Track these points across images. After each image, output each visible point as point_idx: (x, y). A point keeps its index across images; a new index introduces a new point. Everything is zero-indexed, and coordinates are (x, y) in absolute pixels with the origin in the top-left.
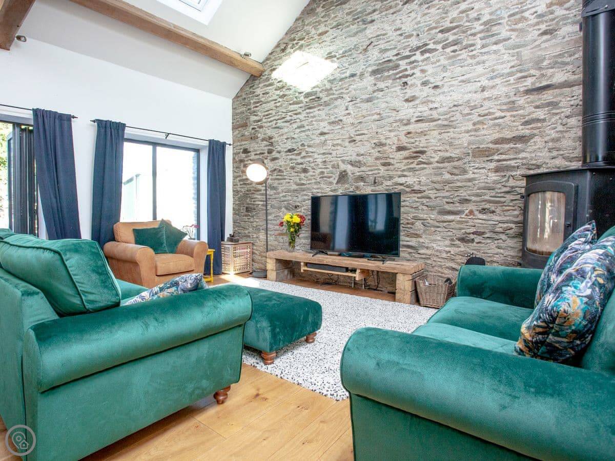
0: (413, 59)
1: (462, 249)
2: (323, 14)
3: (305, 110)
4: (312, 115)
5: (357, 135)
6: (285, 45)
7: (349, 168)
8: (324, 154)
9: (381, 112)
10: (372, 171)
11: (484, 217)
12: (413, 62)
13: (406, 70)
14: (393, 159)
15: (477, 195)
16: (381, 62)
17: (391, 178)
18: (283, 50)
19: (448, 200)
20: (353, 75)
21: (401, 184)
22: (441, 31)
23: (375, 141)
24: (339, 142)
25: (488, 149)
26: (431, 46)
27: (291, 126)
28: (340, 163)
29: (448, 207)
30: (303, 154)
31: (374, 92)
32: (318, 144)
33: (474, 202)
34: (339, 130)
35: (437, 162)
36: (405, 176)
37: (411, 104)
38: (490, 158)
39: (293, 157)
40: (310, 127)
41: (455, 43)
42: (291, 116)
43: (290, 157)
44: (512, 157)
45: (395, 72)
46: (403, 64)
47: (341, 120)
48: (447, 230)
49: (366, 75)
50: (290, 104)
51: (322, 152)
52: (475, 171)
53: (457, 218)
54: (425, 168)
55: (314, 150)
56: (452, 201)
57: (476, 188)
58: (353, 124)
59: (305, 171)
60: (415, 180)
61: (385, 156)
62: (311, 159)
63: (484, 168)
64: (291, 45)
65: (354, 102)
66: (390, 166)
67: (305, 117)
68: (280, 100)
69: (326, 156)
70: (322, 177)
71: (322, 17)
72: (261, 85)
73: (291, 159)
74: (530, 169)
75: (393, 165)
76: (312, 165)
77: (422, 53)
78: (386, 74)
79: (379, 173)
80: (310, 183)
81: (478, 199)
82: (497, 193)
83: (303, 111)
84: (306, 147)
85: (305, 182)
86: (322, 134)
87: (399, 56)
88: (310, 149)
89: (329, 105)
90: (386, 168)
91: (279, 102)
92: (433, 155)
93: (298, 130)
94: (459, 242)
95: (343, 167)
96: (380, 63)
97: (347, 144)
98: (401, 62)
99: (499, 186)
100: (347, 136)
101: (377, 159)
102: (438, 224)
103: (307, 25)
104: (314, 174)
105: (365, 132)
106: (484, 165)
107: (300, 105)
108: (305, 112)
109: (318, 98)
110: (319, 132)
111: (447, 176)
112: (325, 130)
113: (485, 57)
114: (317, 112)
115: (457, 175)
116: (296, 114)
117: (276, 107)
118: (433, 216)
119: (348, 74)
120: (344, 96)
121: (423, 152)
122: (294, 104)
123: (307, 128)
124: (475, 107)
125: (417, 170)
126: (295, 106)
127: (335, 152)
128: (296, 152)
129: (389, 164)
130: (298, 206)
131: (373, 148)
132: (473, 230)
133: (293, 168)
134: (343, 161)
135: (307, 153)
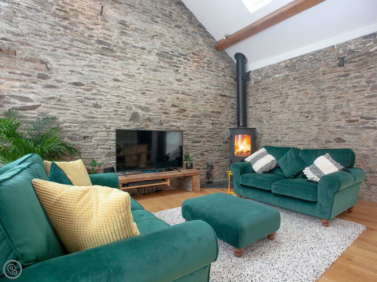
0: (180, 59)
1: (202, 159)
4: (105, 61)
5: (146, 90)
7: (139, 111)
8: (118, 96)
10: (156, 115)
11: (208, 144)
12: (181, 61)
13: (176, 63)
14: (170, 111)
15: (206, 134)
17: (168, 122)
19: (196, 136)
20: (143, 48)
21: (174, 126)
22: (192, 53)
23: (158, 98)
24: (130, 90)
25: (209, 115)
26: (188, 57)
27: (77, 61)
28: (133, 107)
29: (196, 139)
30: (94, 91)
31: (158, 66)
32: (112, 87)
33: (205, 137)
34: (132, 83)
35: (191, 117)
36: (176, 122)
37: (179, 83)
38: (210, 119)
40: (102, 70)
41: (197, 62)
43: (76, 90)
44: (216, 119)
45: (170, 61)
46: (175, 59)
47: (134, 76)
48: (196, 150)
49: (153, 53)
51: (116, 94)
52: (205, 123)
53: (199, 144)
54: (186, 119)
55: (107, 90)
56: (197, 136)
57: (206, 131)
58: (143, 81)
59: (96, 106)
60: (181, 124)
61: (165, 108)
62: (103, 97)
65: (144, 67)
66: (168, 115)
67: (96, 59)
69: (120, 98)
70: (116, 115)
73: (78, 92)
74: (221, 125)
75: (169, 114)
76: (106, 103)
77: (184, 59)
78: (166, 60)
79: (161, 118)
80: (103, 118)
81: (206, 136)
82: (212, 134)
83: (93, 53)
84: (98, 86)
85: (96, 116)
86: (116, 80)
87: (173, 54)
88: (102, 89)
89: (123, 60)
90: (166, 115)
92: (189, 113)
94: (200, 156)
95: (135, 110)
96: (161, 51)
97: (139, 94)
99: (213, 131)
100: (139, 88)
101: (161, 109)
102: (192, 148)
104: (107, 110)
105: (152, 90)
106: (208, 121)
107: (89, 47)
108: (96, 55)
109: (112, 50)
110: (113, 77)
111: (195, 124)
112: (118, 78)
113: (208, 75)
115: (199, 124)
116: (85, 53)
118: (190, 144)
119: (139, 46)
120: (137, 60)
121: (185, 110)
123: (99, 69)
124: (205, 95)
125: (182, 119)
127: (128, 97)
128: (83, 87)
129: (167, 113)
131: (157, 102)
132: (205, 150)
133: (81, 101)
134: (135, 106)
135: (99, 91)
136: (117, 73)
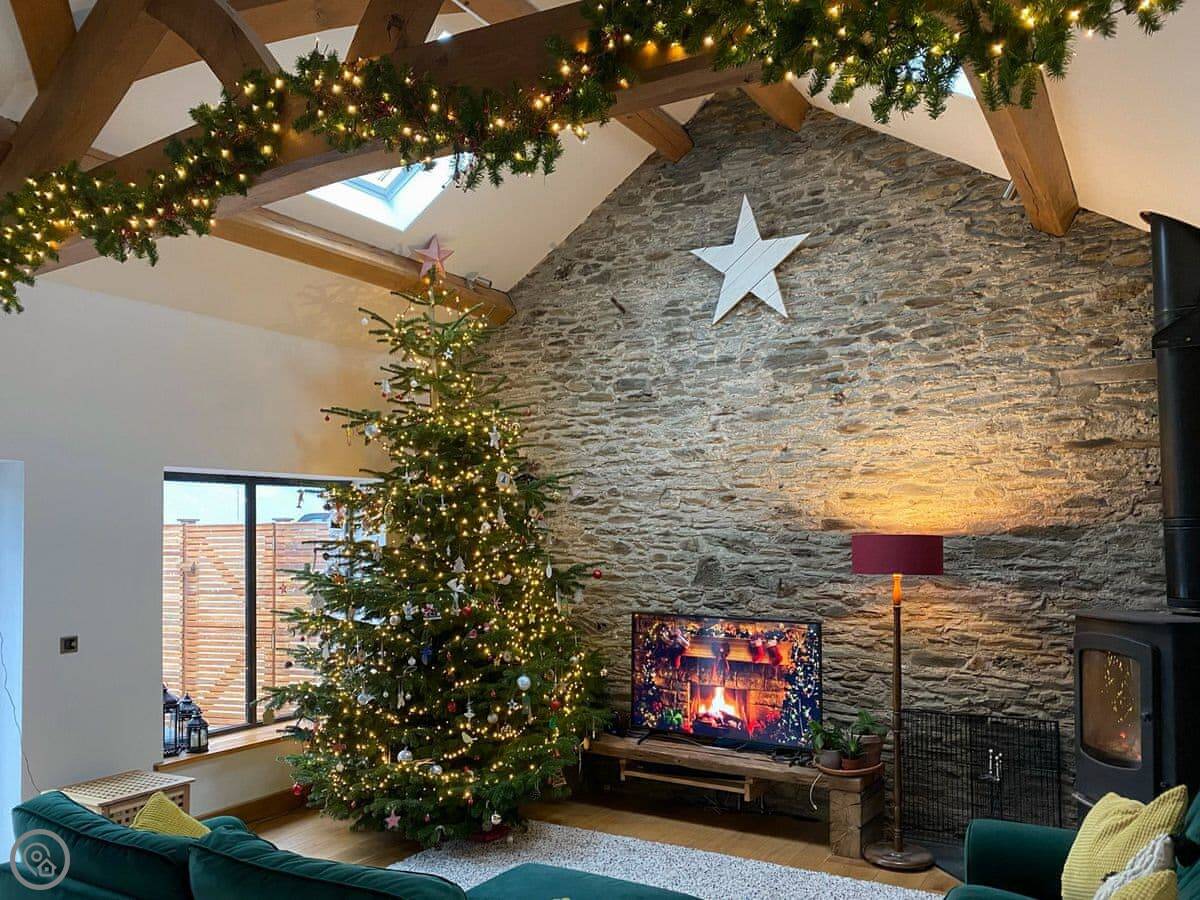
2: (657, 214)
3: (618, 417)
4: (635, 430)
5: (737, 486)
6: (566, 263)
7: (721, 552)
8: (662, 517)
9: (789, 446)
10: (771, 563)
11: (1002, 673)
12: (855, 355)
13: (840, 367)
14: (818, 543)
15: (990, 631)
16: (787, 342)
17: (813, 583)
18: (563, 274)
19: (932, 637)
20: (726, 360)
21: (838, 598)
22: (910, 303)
23: (776, 504)
24: (697, 495)
25: (1006, 545)
26: (891, 328)
27: (583, 448)
28: (702, 541)
29: (935, 651)
30: (616, 512)
31: (774, 401)
32: (651, 495)
33: (983, 643)
34: (698, 472)
36: (842, 581)
37: (851, 437)
38: (1010, 562)
39: (589, 515)
40: (629, 456)
41: (936, 331)
42: (582, 424)
43: (584, 515)
44: (1049, 563)
45: (816, 367)
46: (834, 354)
47: (702, 451)
48: (934, 695)
49: (756, 364)
50: (582, 399)
51: (659, 513)
52: (983, 583)
53: (950, 672)
55: (640, 506)
56: (939, 639)
58: (728, 462)
59: (619, 549)
60: (864, 591)
61: (799, 535)
62: (633, 525)
63: (997, 580)
64: (582, 267)
65: (730, 416)
66: (811, 559)
67: (618, 432)
68: (557, 384)
69: (670, 521)
70: (660, 568)
71: (655, 220)
72: (507, 344)
73: (585, 520)
74: (1081, 589)
75: (816, 556)
76: (638, 538)
77: (874, 339)
78: (799, 370)
79: (788, 570)
80: (633, 577)
81: (991, 638)
82: (1026, 629)
83: (612, 418)
84: (621, 498)
85: (619, 574)
86: (660, 474)
87: (826, 338)
88: (632, 504)
89: (672, 414)
90: (804, 560)
91: (554, 389)
93: (600, 459)
95: (706, 549)
96: (784, 344)
97: (716, 502)
98: (829, 350)
99: (1028, 616)
100: (717, 485)
101: (784, 540)
102: (912, 683)
103: (619, 229)
104: (641, 558)
105: (757, 482)
106: (998, 575)
107: (604, 404)
108: (617, 421)
109: (649, 395)
110: (652, 468)
111: (928, 590)
112: (665, 467)
114: (646, 425)
115: (946, 588)
116: (597, 423)
117: (547, 399)
119: (715, 355)
120: (709, 401)
122: (590, 398)
123: (623, 455)
124: (976, 461)
126: (593, 403)
127: (689, 515)
128: (595, 505)
129: (809, 554)
130: (604, 625)
131: (774, 518)
132: (983, 698)
133: (590, 540)
134: (709, 538)
135: (624, 510)
136: (661, 453)
